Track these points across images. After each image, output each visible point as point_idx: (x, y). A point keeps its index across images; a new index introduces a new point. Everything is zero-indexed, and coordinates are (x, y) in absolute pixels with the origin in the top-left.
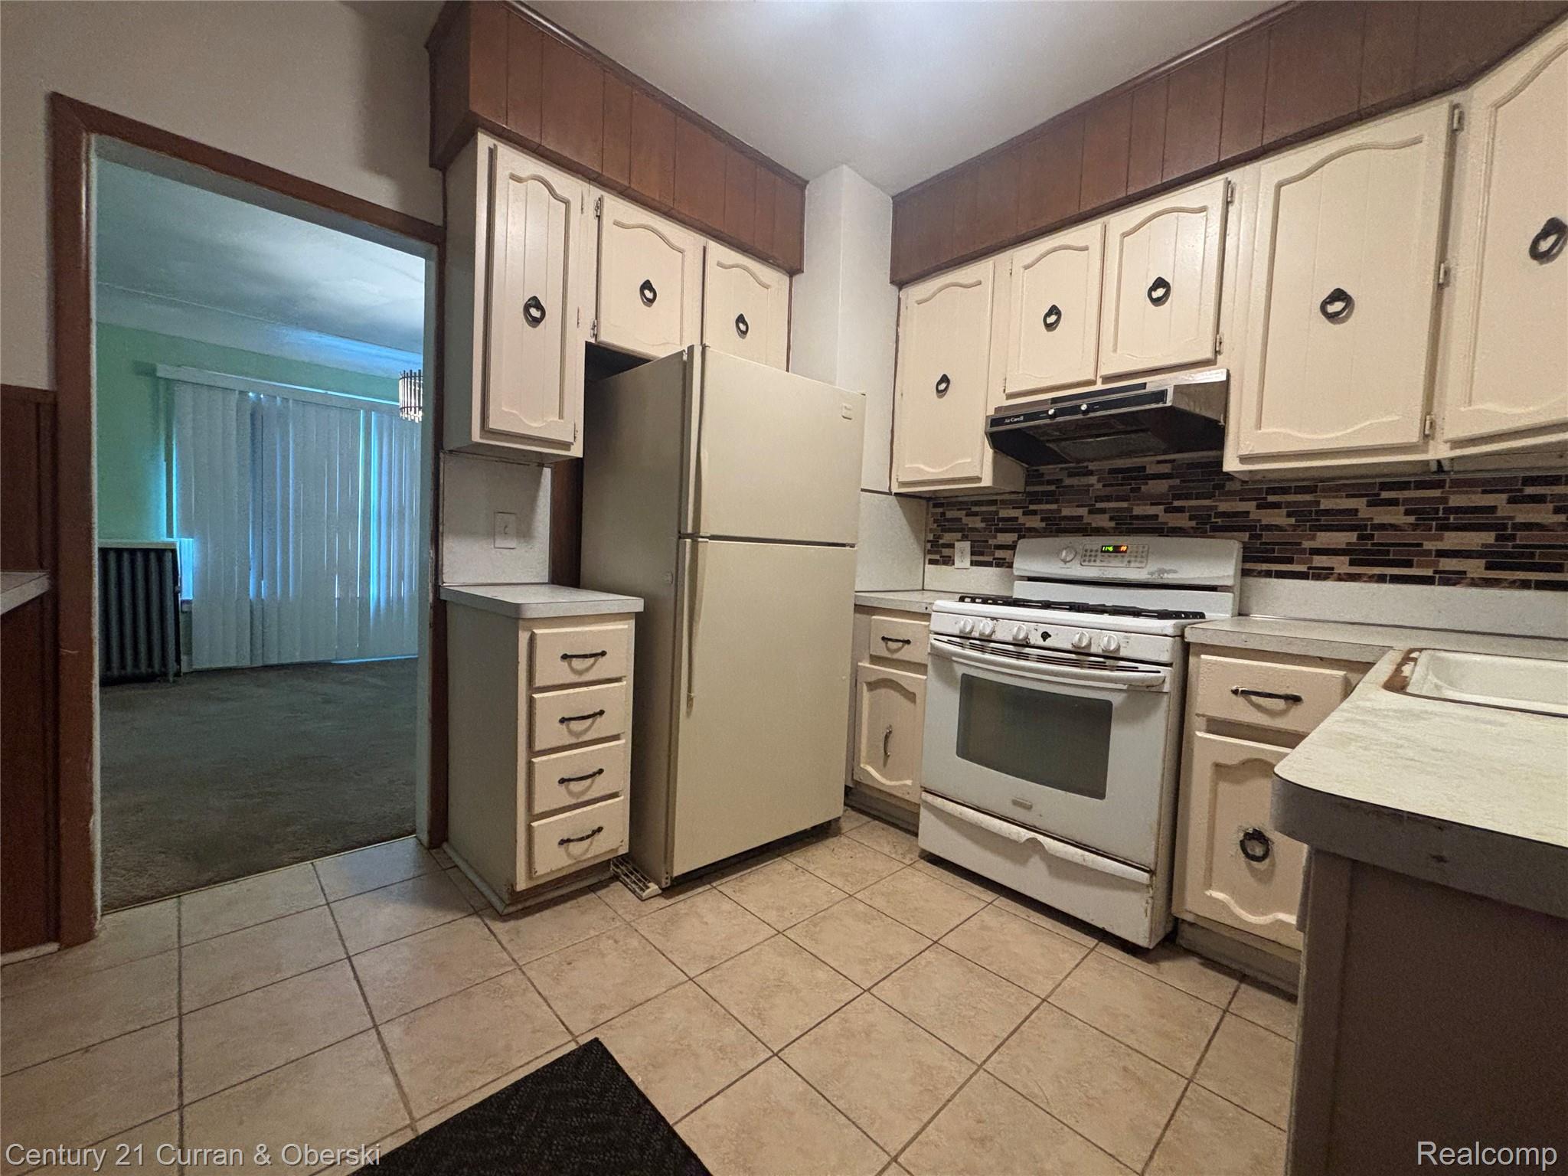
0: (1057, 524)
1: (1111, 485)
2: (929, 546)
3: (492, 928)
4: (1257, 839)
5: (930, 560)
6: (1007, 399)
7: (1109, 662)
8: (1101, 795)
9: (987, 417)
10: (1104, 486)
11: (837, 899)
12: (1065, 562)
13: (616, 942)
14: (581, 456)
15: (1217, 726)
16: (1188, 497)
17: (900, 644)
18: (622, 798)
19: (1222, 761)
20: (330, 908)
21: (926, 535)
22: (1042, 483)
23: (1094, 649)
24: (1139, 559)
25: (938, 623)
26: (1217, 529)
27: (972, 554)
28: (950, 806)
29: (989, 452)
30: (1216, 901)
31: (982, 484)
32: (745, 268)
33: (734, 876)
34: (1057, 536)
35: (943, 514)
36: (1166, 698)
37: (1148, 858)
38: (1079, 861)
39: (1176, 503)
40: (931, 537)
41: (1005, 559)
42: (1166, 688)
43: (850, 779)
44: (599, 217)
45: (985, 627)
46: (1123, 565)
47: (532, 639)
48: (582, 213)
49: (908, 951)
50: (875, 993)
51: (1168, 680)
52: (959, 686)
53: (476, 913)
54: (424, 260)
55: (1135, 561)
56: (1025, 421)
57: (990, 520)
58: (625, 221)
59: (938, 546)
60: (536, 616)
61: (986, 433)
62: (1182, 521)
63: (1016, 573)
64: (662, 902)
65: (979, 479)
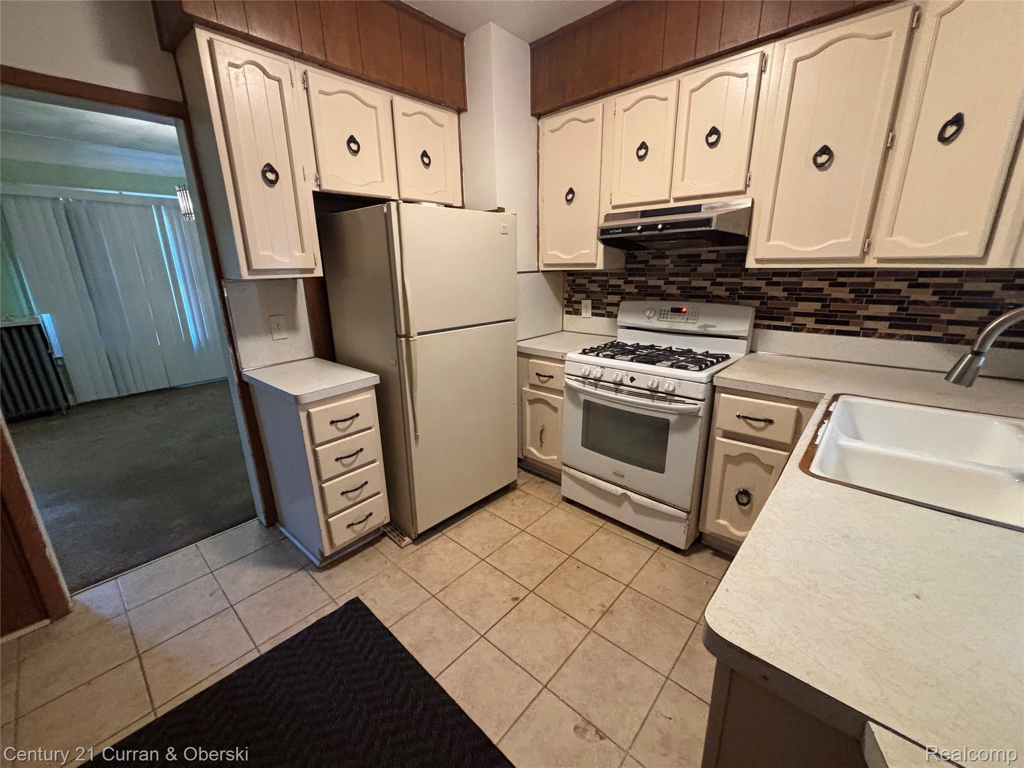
0: (645, 291)
1: (678, 266)
2: (565, 302)
3: (314, 577)
4: (745, 494)
5: (566, 311)
6: (612, 209)
7: (669, 397)
8: (661, 470)
9: (599, 227)
10: (675, 266)
11: (515, 534)
12: (649, 318)
13: (389, 577)
14: (322, 275)
15: (728, 435)
16: (726, 276)
17: (547, 378)
18: (382, 494)
19: (728, 453)
20: (213, 575)
21: (563, 295)
22: (635, 263)
23: (660, 389)
24: (693, 317)
25: (568, 368)
26: (741, 297)
27: (593, 308)
28: (579, 474)
29: (601, 246)
30: (721, 525)
31: (597, 268)
32: (425, 115)
33: (455, 525)
34: (645, 300)
35: (574, 281)
36: (700, 420)
37: (687, 506)
38: (648, 505)
39: (718, 280)
40: (566, 296)
41: (613, 312)
42: (700, 414)
43: (521, 455)
44: (307, 89)
45: (596, 373)
46: (683, 321)
47: (309, 416)
48: (293, 87)
49: (555, 563)
50: (537, 593)
51: (701, 409)
52: (582, 407)
53: (303, 568)
54: (175, 127)
55: (691, 319)
56: (623, 232)
57: (603, 285)
58: (328, 90)
59: (571, 302)
60: (309, 401)
61: (598, 239)
62: (721, 291)
63: (619, 324)
64: (414, 548)
65: (595, 265)
